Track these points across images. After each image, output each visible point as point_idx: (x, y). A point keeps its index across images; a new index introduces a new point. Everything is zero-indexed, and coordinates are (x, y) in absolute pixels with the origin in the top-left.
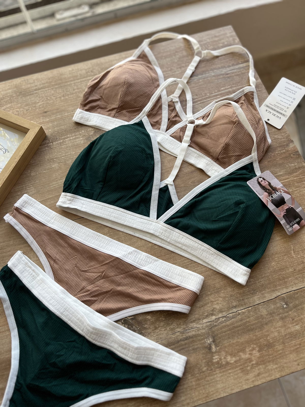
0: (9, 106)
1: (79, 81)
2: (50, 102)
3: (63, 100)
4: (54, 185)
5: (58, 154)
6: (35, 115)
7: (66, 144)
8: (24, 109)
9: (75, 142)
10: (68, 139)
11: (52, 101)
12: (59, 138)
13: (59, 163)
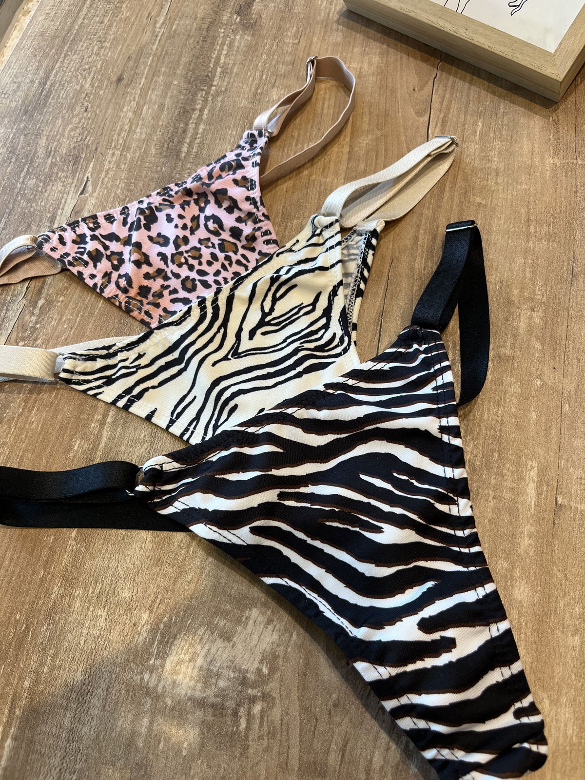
0: (45, 141)
1: (85, 10)
2: (99, 67)
3: (112, 44)
4: (326, 105)
5: (250, 82)
6: (111, 99)
7: (234, 64)
8: (77, 116)
9: (238, 48)
10: (222, 57)
11: (100, 62)
12: (209, 72)
13: (273, 86)
